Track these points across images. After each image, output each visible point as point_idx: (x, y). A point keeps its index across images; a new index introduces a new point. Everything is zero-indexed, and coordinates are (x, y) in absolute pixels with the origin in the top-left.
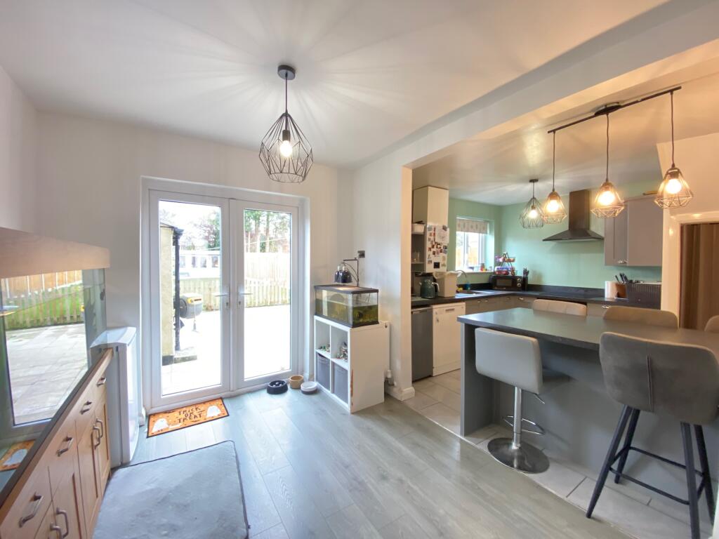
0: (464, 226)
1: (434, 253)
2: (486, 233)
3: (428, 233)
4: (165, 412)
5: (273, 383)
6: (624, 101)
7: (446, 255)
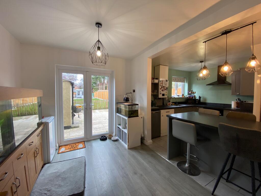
0: (176, 80)
1: (162, 90)
2: (185, 82)
3: (160, 83)
4: (65, 145)
5: (102, 137)
6: (233, 29)
7: (167, 91)
